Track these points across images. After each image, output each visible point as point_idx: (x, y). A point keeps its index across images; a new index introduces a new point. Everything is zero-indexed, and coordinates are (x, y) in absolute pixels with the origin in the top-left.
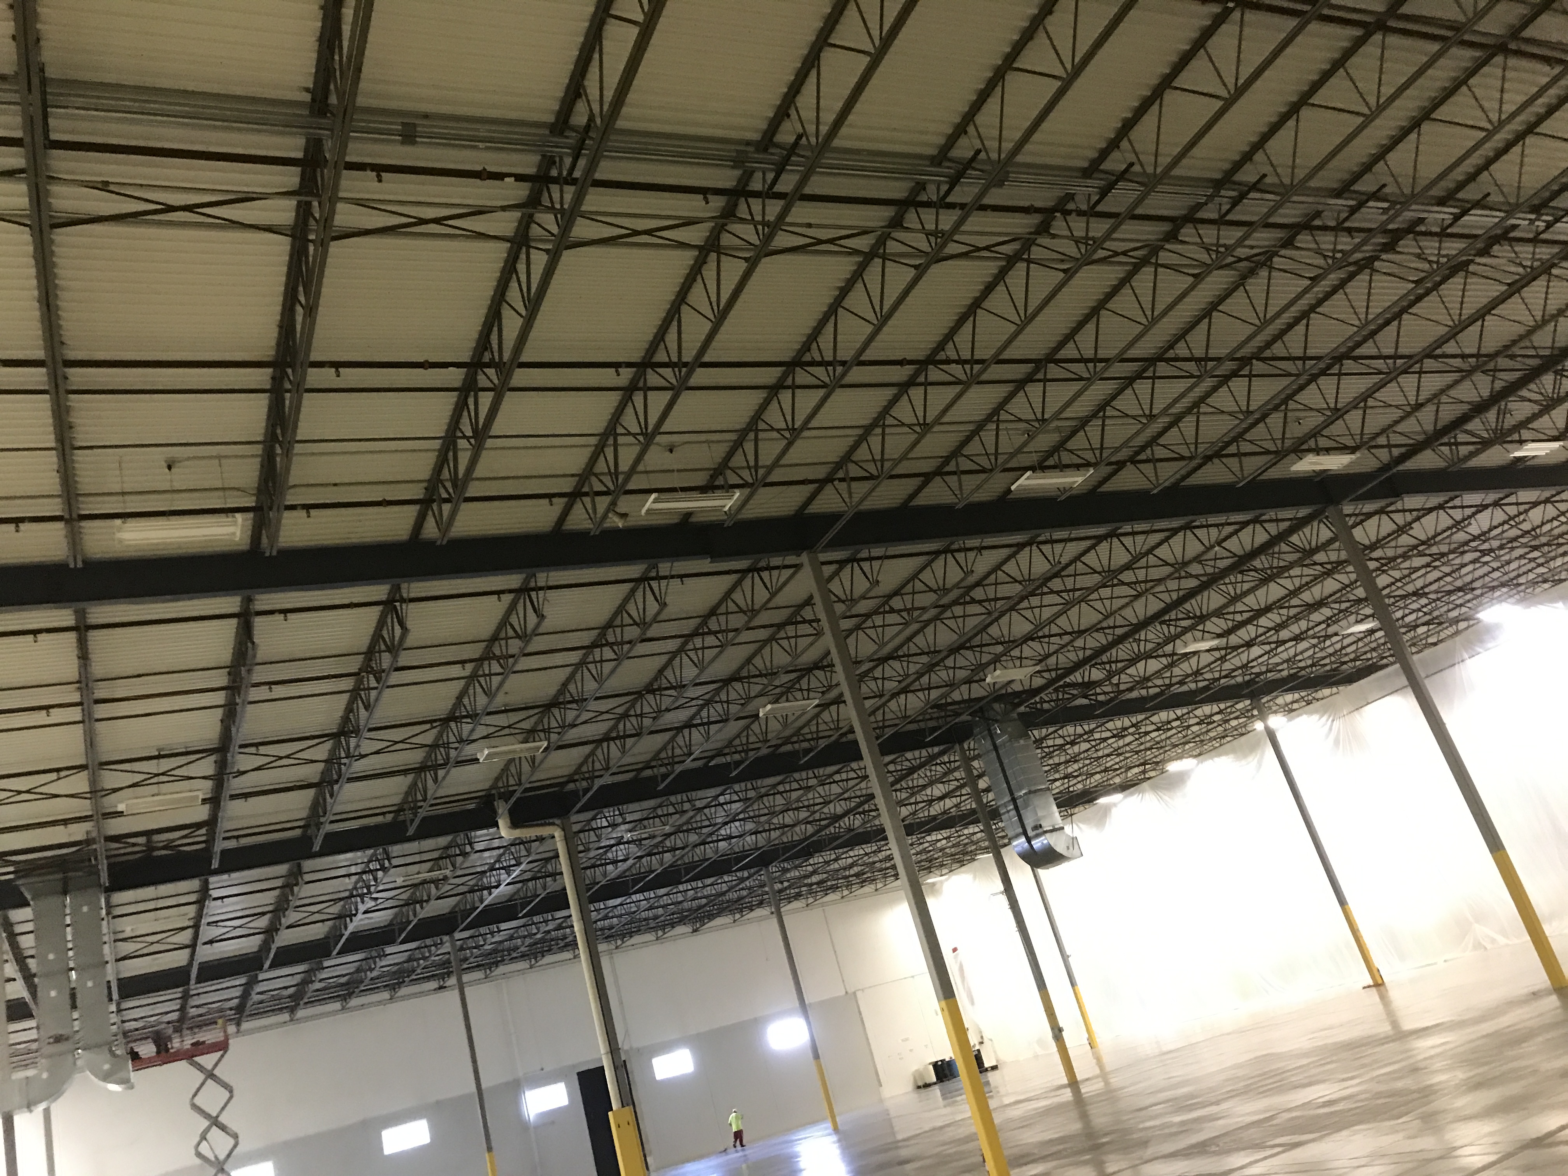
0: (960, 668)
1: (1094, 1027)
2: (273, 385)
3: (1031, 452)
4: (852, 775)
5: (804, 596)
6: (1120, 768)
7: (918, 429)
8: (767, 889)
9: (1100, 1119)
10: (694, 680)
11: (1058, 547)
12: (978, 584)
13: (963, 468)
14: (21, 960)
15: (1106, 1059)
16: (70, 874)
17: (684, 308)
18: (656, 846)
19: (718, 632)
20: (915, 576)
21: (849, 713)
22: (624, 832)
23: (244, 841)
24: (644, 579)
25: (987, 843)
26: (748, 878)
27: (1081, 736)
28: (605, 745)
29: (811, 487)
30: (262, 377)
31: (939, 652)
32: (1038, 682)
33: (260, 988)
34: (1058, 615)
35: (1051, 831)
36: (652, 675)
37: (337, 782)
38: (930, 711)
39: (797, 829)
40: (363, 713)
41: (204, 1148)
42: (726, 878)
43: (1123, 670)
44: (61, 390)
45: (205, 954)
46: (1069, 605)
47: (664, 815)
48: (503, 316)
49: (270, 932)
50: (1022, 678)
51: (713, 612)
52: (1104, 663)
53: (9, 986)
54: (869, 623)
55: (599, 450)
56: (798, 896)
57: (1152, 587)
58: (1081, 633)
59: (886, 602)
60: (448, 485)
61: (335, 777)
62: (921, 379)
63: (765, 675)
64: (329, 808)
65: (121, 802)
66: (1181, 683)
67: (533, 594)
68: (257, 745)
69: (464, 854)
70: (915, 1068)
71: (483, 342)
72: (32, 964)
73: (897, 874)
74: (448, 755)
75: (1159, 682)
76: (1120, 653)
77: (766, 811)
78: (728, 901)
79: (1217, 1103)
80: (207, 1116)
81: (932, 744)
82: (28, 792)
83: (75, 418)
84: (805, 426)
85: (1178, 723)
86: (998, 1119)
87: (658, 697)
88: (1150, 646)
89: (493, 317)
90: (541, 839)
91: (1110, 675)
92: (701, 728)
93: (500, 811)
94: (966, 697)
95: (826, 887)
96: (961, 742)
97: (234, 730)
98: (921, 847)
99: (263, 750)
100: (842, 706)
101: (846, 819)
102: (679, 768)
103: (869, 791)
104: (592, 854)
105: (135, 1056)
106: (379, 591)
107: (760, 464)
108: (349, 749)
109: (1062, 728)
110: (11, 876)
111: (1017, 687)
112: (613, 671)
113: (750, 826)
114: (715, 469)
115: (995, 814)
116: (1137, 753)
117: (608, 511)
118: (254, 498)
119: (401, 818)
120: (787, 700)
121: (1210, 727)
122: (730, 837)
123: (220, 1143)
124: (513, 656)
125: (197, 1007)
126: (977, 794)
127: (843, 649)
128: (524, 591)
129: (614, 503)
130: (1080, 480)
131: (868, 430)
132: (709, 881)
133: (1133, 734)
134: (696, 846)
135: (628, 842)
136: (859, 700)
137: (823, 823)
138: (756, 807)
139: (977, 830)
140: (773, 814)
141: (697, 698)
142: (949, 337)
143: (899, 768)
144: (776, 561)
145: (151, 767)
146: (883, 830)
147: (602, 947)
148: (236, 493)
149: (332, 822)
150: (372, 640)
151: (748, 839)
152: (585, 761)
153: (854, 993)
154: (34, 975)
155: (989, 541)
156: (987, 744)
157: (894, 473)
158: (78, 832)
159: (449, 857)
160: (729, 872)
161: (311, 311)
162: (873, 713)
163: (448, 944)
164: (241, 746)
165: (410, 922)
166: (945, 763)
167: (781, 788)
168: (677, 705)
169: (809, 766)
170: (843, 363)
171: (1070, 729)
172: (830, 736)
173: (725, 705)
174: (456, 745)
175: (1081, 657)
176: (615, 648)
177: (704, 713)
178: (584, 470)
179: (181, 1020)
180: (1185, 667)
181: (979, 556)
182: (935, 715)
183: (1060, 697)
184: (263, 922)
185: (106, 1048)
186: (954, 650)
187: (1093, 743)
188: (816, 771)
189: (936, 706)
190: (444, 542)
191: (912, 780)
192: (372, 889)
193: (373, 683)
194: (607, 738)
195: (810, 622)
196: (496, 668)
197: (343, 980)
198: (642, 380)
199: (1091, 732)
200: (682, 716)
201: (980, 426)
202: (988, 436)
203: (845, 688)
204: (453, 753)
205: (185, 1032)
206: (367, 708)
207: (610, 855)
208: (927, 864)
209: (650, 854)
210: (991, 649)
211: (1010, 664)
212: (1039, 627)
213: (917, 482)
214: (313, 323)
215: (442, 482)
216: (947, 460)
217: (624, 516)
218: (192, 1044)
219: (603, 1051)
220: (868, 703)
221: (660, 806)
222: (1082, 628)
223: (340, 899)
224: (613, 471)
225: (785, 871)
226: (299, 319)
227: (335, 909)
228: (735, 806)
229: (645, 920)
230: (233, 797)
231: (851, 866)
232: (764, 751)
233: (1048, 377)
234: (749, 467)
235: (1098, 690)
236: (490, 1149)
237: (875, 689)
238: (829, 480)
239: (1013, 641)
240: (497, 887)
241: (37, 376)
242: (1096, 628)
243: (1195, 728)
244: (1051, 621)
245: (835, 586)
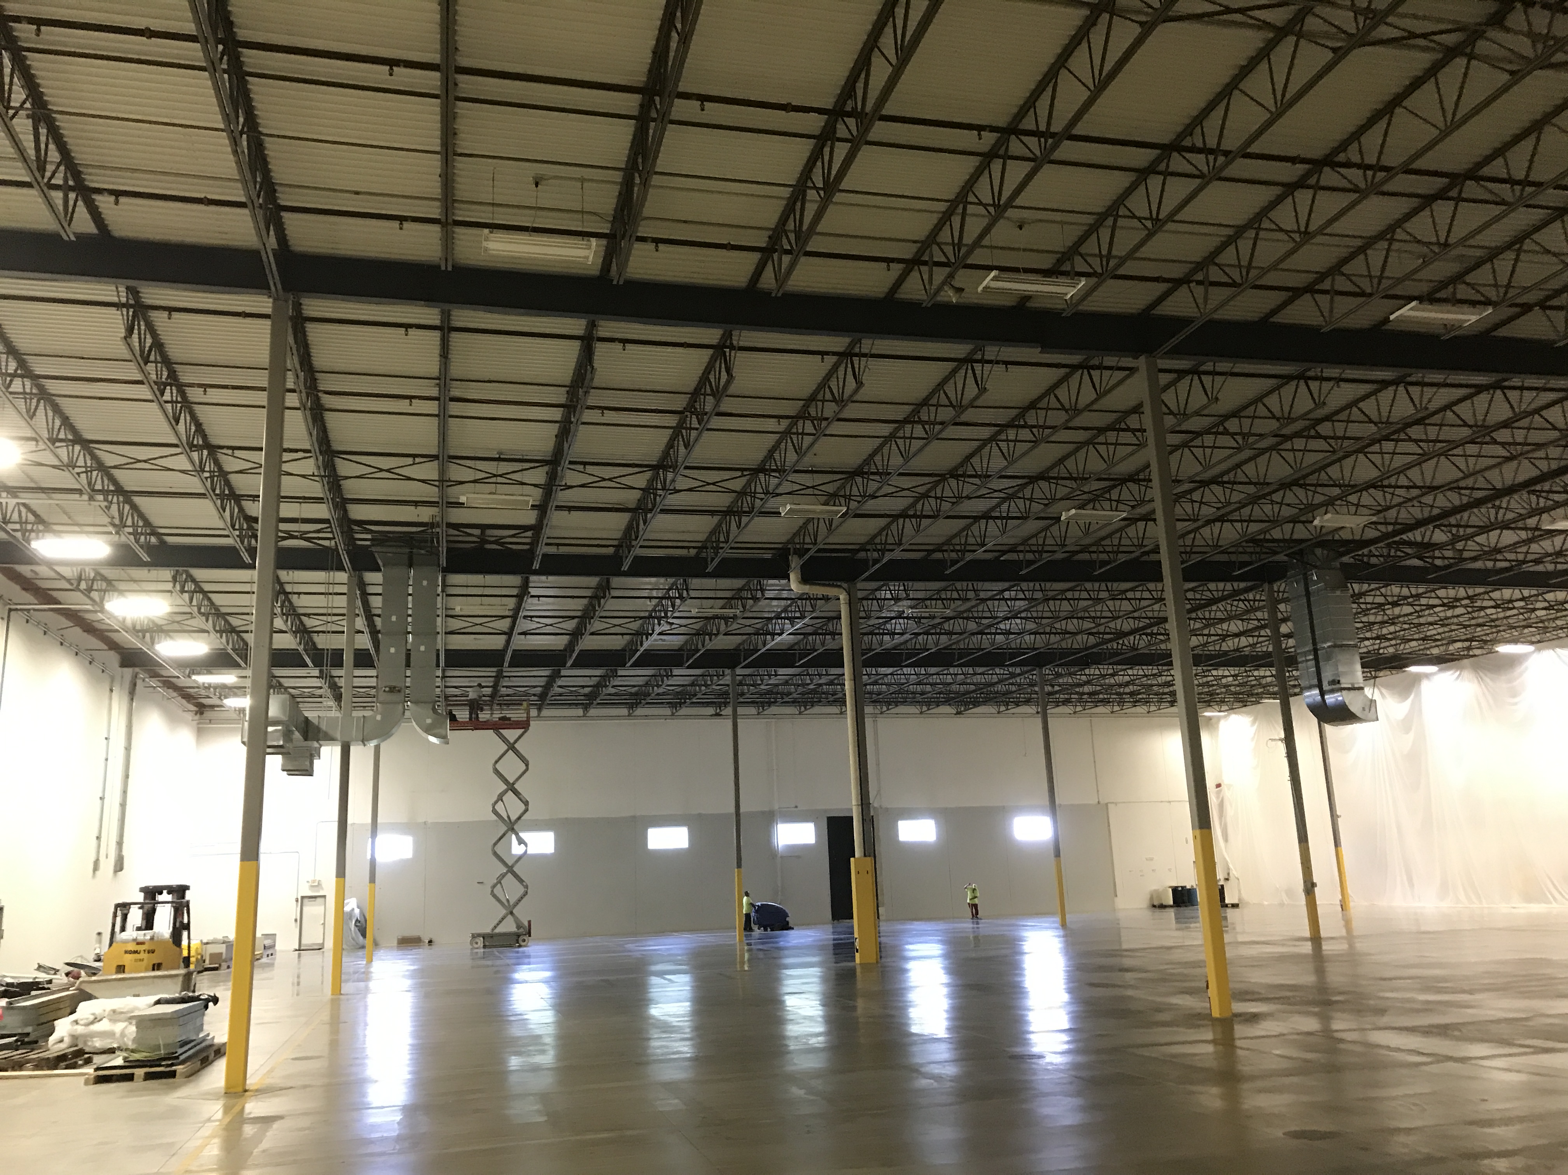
0: (1288, 505)
1: (1350, 891)
2: (641, 113)
3: (1421, 280)
4: (1146, 595)
5: (1133, 403)
6: (1442, 639)
7: (1296, 237)
8: (1036, 689)
9: (1336, 977)
10: (1000, 471)
11: (1429, 391)
12: (1328, 418)
13: (1338, 287)
14: (370, 617)
15: (1355, 924)
16: (415, 550)
17: (1063, 73)
18: (934, 626)
19: (1034, 427)
20: (1259, 399)
21: (1158, 532)
22: (904, 606)
23: (563, 550)
24: (968, 360)
25: (1276, 689)
26: (1019, 675)
27: (1406, 598)
28: (901, 521)
29: (1162, 287)
30: (631, 103)
31: (1268, 484)
32: (1371, 534)
33: (560, 682)
34: (1410, 466)
35: (1349, 689)
36: (959, 460)
37: (651, 510)
38: (1244, 544)
39: (1079, 637)
40: (682, 450)
41: (500, 807)
42: (997, 671)
43: (1471, 537)
44: (451, 97)
45: (520, 642)
46: (1425, 457)
47: (946, 599)
48: (873, 64)
49: (576, 635)
50: (1353, 526)
51: (1033, 405)
52: (1450, 525)
53: (358, 637)
54: (1198, 442)
55: (946, 217)
56: (1066, 702)
57: (1528, 452)
58: (1432, 489)
59: (1222, 423)
60: (792, 236)
61: (650, 506)
62: (1312, 181)
63: (1075, 479)
64: (641, 533)
65: (463, 494)
66: (1537, 562)
67: (856, 360)
68: (585, 464)
69: (755, 599)
70: (1154, 887)
71: (848, 90)
72: (378, 621)
73: (1175, 701)
74: (753, 505)
75: (1512, 556)
76: (1473, 518)
77: (1049, 614)
78: (997, 693)
79: (1471, 992)
80: (505, 781)
81: (1240, 579)
82: (388, 471)
83: (461, 125)
84: (1170, 218)
85: (1522, 604)
86: (1230, 953)
87: (961, 483)
88: (1510, 516)
89: (863, 64)
90: (826, 599)
91: (1456, 539)
92: (999, 522)
93: (793, 566)
94: (1287, 537)
95: (1096, 699)
96: (1271, 582)
97: (566, 445)
98: (1205, 680)
99: (590, 469)
100: (1150, 523)
101: (1132, 638)
102: (969, 557)
103: (1162, 614)
104: (872, 622)
105: (453, 718)
106: (712, 335)
107: (1114, 252)
108: (665, 480)
109: (1386, 586)
110: (368, 543)
111: (1345, 535)
112: (921, 450)
113: (1031, 626)
114: (1063, 253)
115: (1292, 661)
116: (1465, 627)
117: (944, 283)
118: (609, 225)
119: (704, 555)
120: (1093, 509)
121: (1559, 614)
122: (1008, 633)
123: (512, 807)
124: (826, 419)
125: (507, 687)
126: (1277, 638)
127: (1164, 465)
128: (846, 355)
129: (951, 276)
130: (1474, 318)
131: (1240, 231)
132: (980, 670)
133: (1466, 606)
134: (973, 634)
135: (908, 618)
136: (1171, 520)
137: (1106, 636)
138: (1040, 608)
139: (1268, 673)
140: (1056, 618)
141: (1000, 491)
142: (1357, 135)
143: (1198, 596)
144: (1109, 361)
145: (491, 467)
146: (1170, 656)
147: (868, 709)
148: (594, 218)
149: (641, 547)
150: (699, 382)
151: (1027, 638)
152: (880, 533)
153: (1107, 804)
154: (379, 632)
155: (1350, 373)
156: (1298, 587)
157: (1258, 283)
158: (425, 514)
159: (741, 598)
160: (1001, 665)
161: (685, 39)
162: (1183, 536)
163: (728, 678)
164: (571, 463)
165: (698, 650)
166: (1249, 601)
167: (1069, 595)
168: (979, 494)
169: (1100, 579)
170: (1226, 153)
171: (1395, 589)
172: (1131, 552)
173: (1028, 503)
174: (763, 496)
175: (1426, 515)
176: (927, 427)
177: (1005, 507)
178: (928, 237)
179: (493, 696)
180: (1547, 545)
181: (1335, 388)
182: (1248, 550)
183: (1392, 553)
184: (571, 625)
185: (431, 706)
186: (1285, 485)
187: (1418, 608)
188: (1109, 584)
189: (1253, 541)
190: (779, 295)
191: (1210, 612)
192: (669, 614)
193: (695, 424)
194: (903, 515)
195: (1134, 431)
196: (809, 428)
197: (634, 690)
198: (1004, 148)
199: (1418, 596)
200: (981, 506)
201: (1370, 242)
202: (1376, 256)
203: (1158, 505)
204: (758, 503)
205: (495, 707)
206: (686, 446)
207: (888, 626)
208: (1208, 698)
209: (927, 633)
210: (1326, 490)
211: (1345, 509)
212: (1387, 474)
213: (1284, 295)
214: (686, 52)
215: (786, 232)
216: (1322, 276)
217: (960, 290)
218: (500, 719)
219: (854, 802)
220: (1180, 525)
221: (945, 590)
222: (1435, 484)
223: (641, 618)
224: (956, 241)
225: (1058, 675)
226: (673, 45)
227: (635, 626)
228: (1018, 603)
229: (913, 693)
230: (559, 508)
231: (1127, 684)
232: (1059, 556)
233: (1464, 195)
234: (1101, 256)
235: (1437, 553)
236: (739, 866)
237: (1190, 511)
238: (1185, 280)
239: (1353, 486)
240: (780, 634)
241: (432, 80)
242: (1453, 486)
243: (1540, 613)
244: (1402, 470)
245: (1169, 397)
